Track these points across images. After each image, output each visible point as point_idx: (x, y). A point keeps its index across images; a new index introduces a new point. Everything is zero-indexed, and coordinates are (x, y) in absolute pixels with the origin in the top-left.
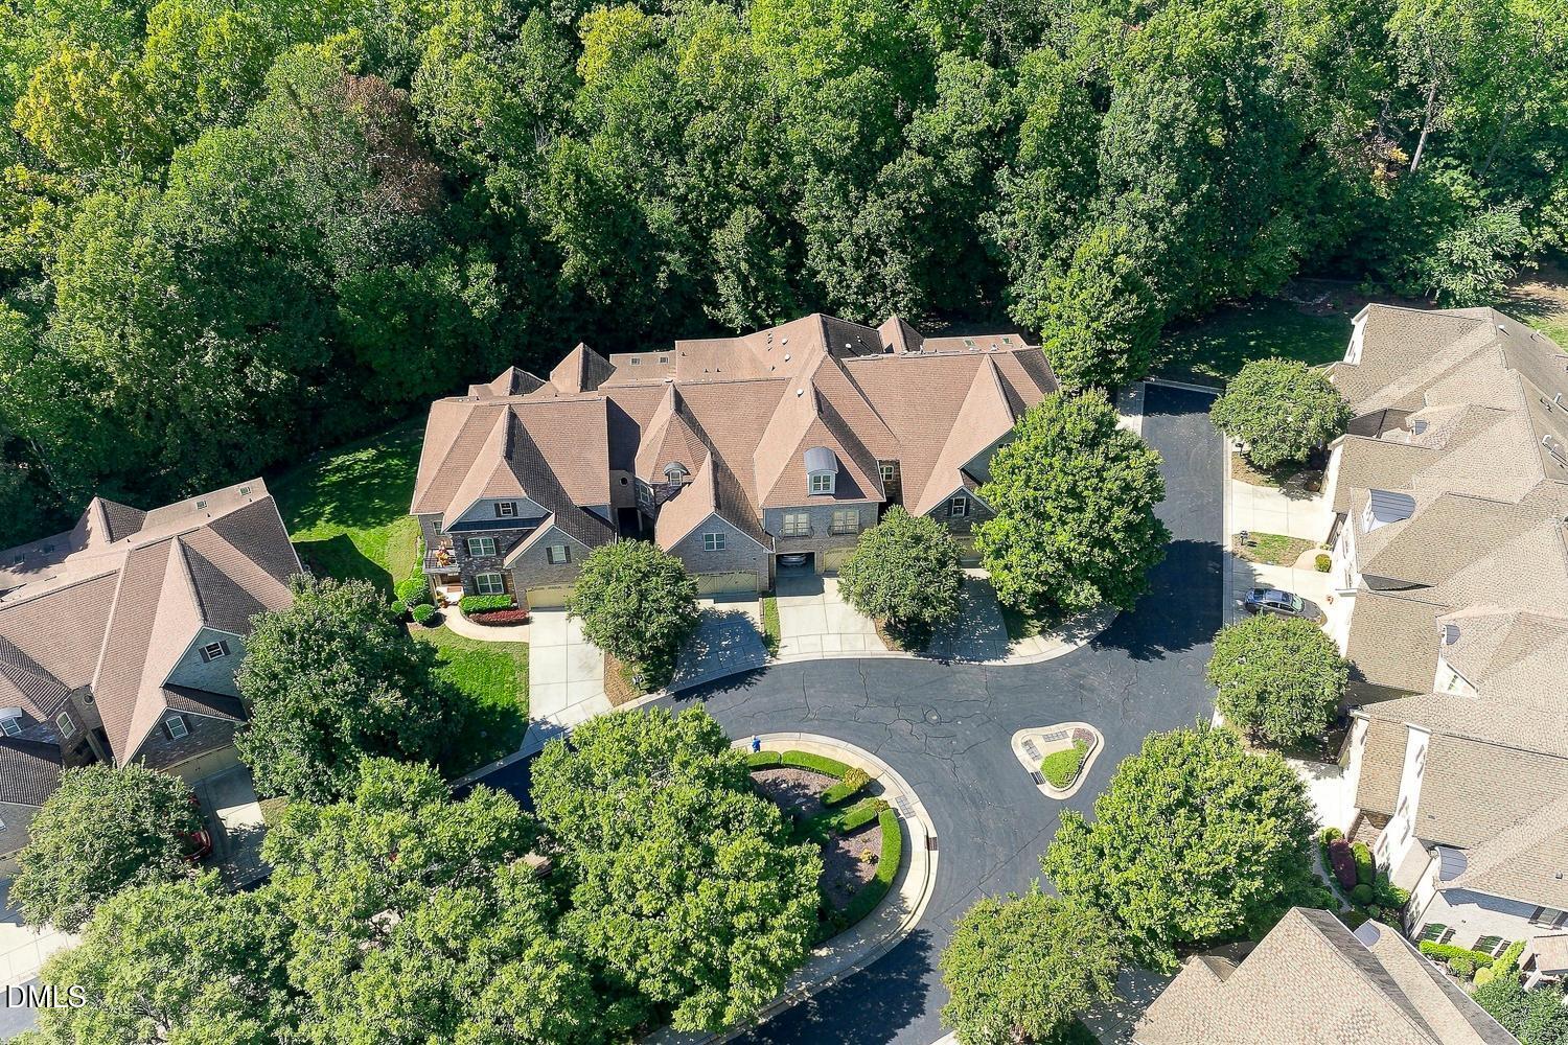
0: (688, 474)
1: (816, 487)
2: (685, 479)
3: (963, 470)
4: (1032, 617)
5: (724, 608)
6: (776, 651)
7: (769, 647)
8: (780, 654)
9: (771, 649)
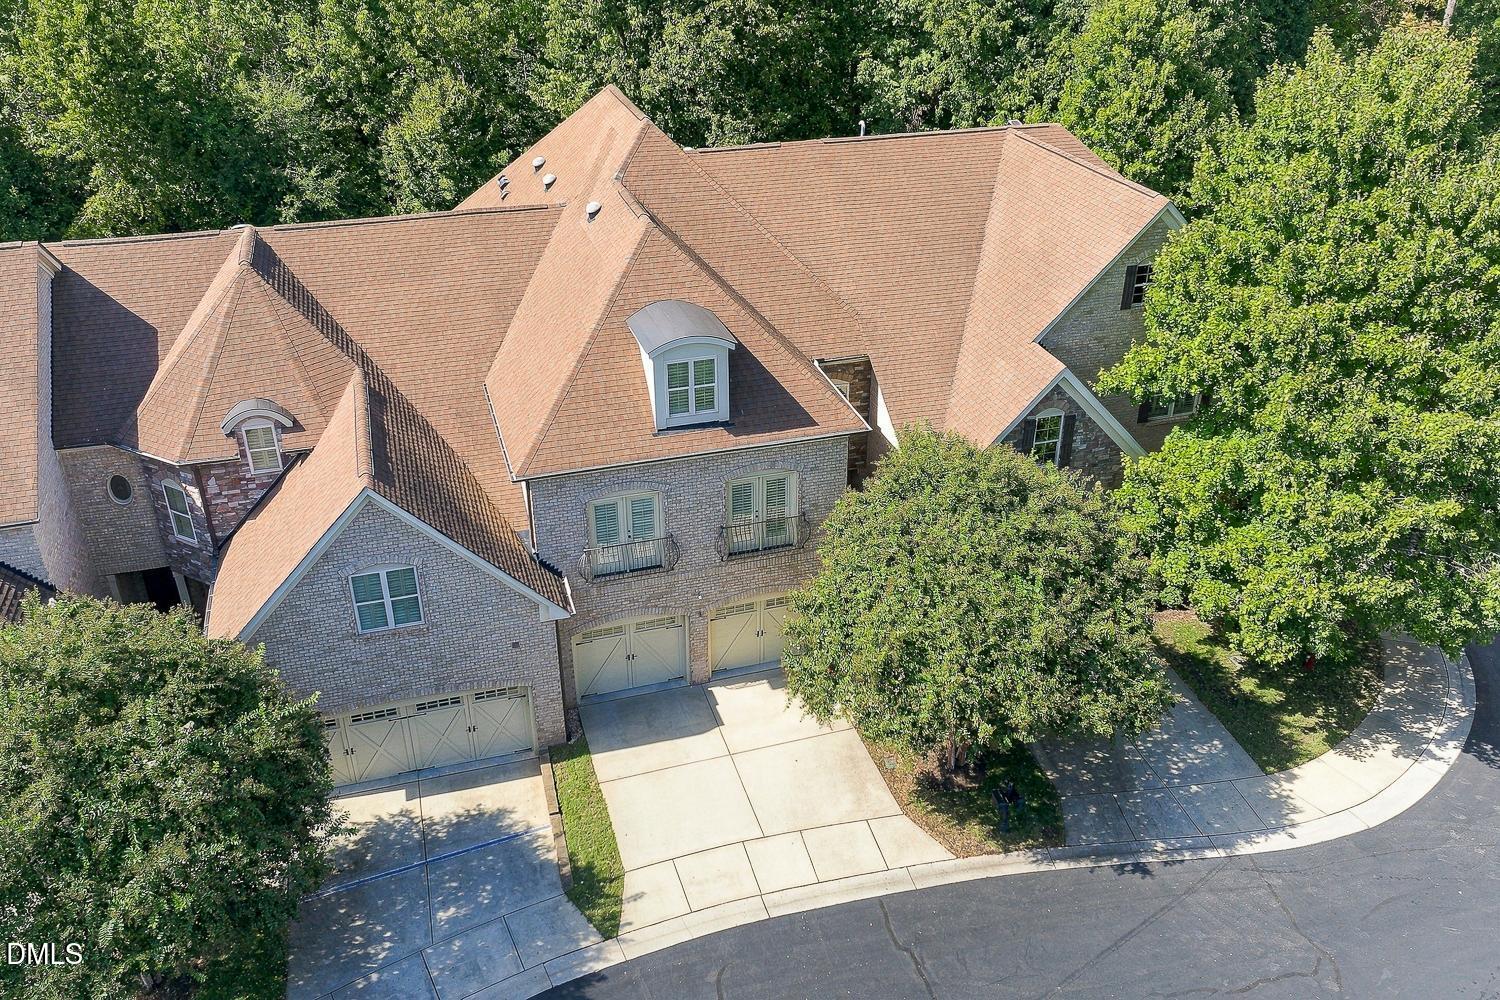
0: (297, 427)
1: (677, 403)
2: (292, 442)
4: (1282, 708)
5: (441, 807)
6: (615, 917)
7: (594, 908)
8: (630, 924)
9: (598, 912)
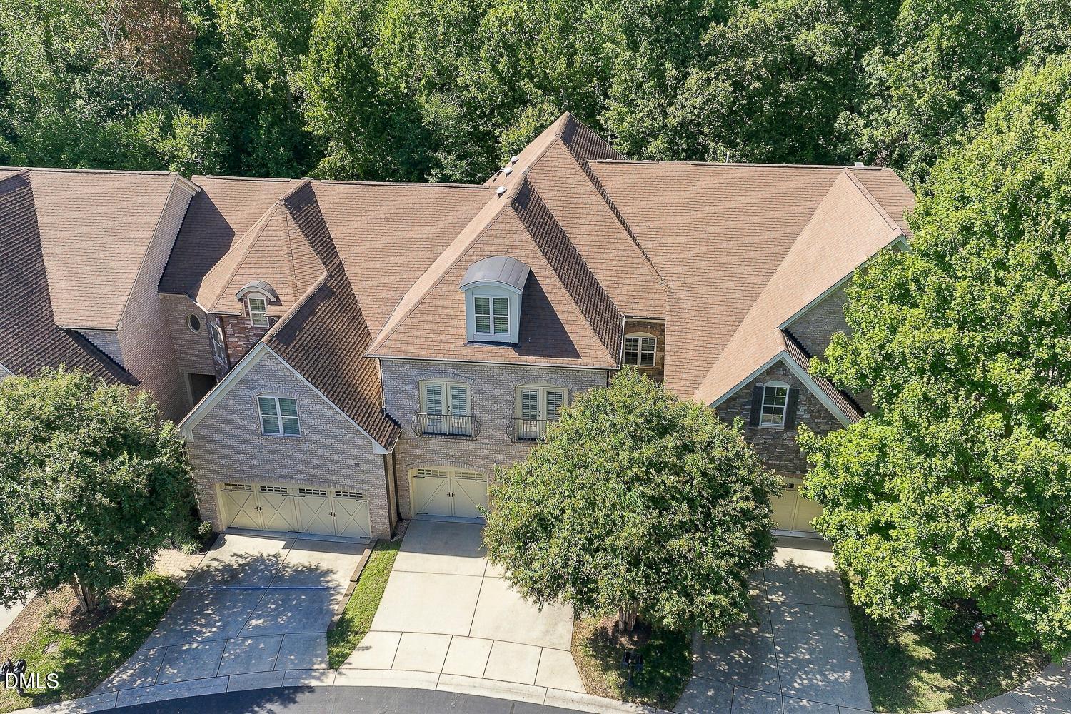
0: (278, 302)
1: (481, 326)
2: (272, 311)
3: (787, 332)
4: (925, 664)
5: (299, 558)
6: (345, 656)
7: (336, 646)
8: (350, 664)
9: (336, 650)
